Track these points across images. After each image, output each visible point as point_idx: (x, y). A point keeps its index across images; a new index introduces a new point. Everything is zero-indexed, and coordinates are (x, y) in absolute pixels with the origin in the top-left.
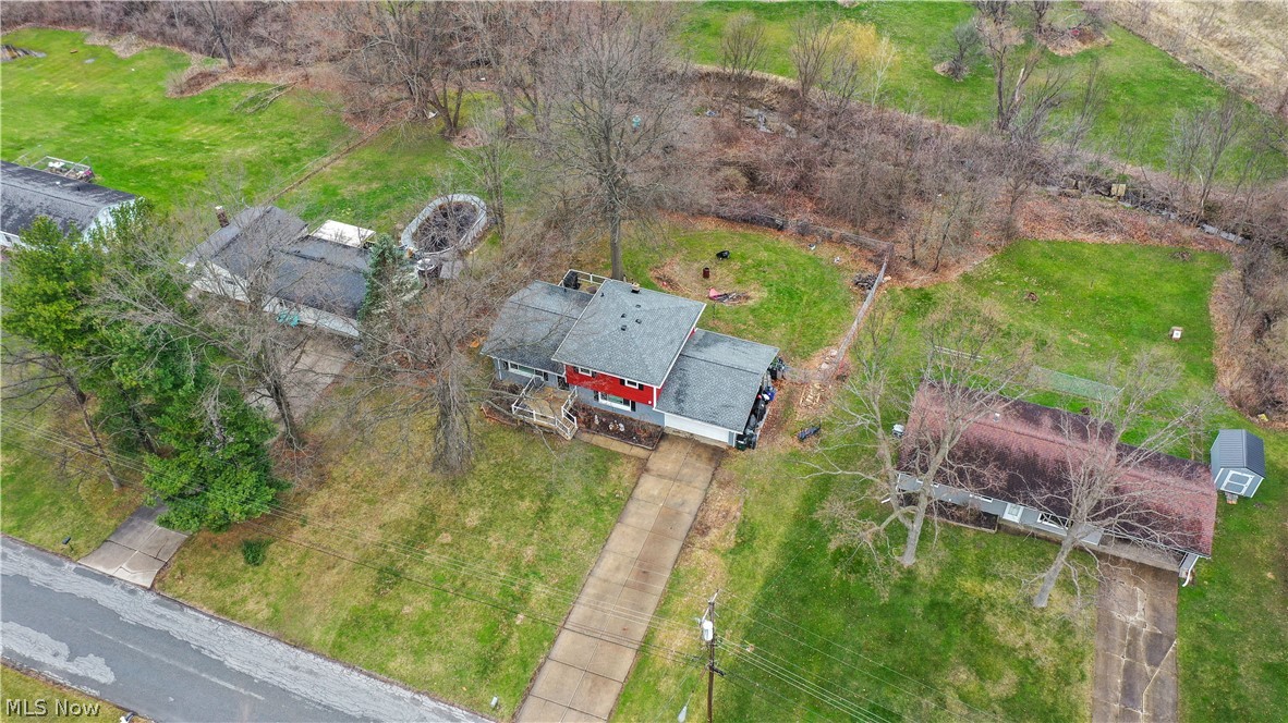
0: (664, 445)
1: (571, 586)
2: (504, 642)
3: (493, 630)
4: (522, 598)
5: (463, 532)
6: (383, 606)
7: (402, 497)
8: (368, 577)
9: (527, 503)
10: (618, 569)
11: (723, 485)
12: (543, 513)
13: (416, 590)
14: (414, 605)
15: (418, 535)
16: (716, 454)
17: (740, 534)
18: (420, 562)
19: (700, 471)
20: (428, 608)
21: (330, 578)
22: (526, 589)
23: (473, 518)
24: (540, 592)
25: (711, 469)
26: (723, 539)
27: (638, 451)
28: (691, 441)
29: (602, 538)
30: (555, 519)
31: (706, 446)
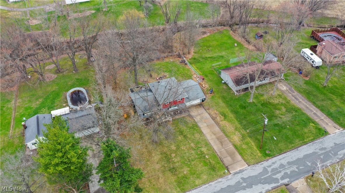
0: (190, 110)
1: (207, 144)
2: (210, 162)
3: (205, 162)
4: (202, 153)
5: (175, 152)
6: (180, 176)
7: (153, 155)
8: (168, 174)
9: (180, 138)
10: (211, 136)
11: (209, 109)
12: (185, 137)
13: (182, 168)
14: (186, 171)
15: (167, 158)
16: (200, 105)
17: (222, 115)
18: (175, 163)
19: (201, 110)
20: (189, 169)
21: (161, 180)
22: (201, 151)
23: (173, 147)
24: (204, 150)
25: (203, 108)
26: (221, 118)
27: (186, 114)
28: (193, 106)
29: (201, 133)
30: (189, 136)
31: (197, 105)
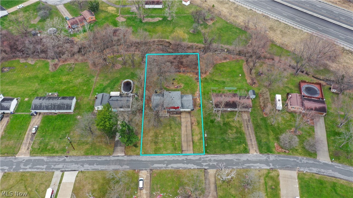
0: (182, 113)
1: (180, 136)
2: (176, 146)
3: (173, 144)
4: (175, 139)
5: (162, 134)
6: (158, 147)
7: (151, 132)
8: (153, 144)
9: (168, 127)
10: (184, 132)
11: (192, 117)
12: (171, 128)
13: (161, 143)
14: (162, 145)
15: (156, 136)
16: (189, 112)
17: (197, 123)
18: (159, 140)
19: (188, 116)
20: (164, 145)
21: (148, 146)
22: (174, 138)
23: (162, 132)
24: (176, 138)
25: (189, 115)
26: (196, 124)
27: (179, 115)
28: (185, 111)
29: (180, 129)
30: (173, 128)
31: (187, 112)
